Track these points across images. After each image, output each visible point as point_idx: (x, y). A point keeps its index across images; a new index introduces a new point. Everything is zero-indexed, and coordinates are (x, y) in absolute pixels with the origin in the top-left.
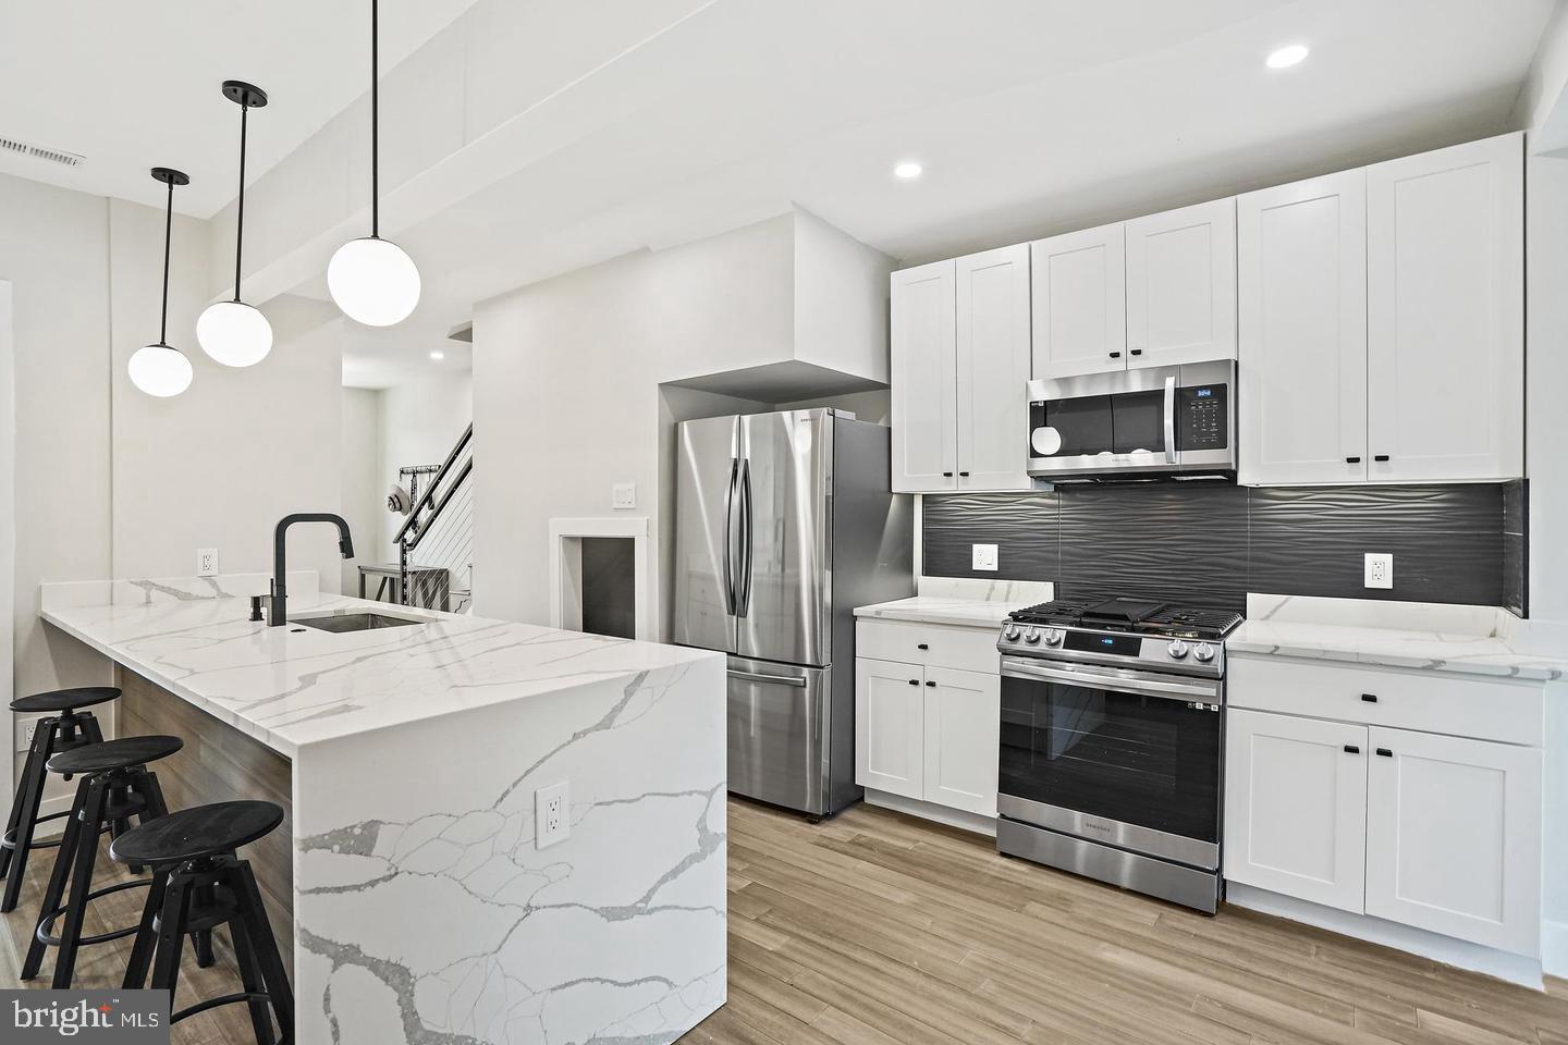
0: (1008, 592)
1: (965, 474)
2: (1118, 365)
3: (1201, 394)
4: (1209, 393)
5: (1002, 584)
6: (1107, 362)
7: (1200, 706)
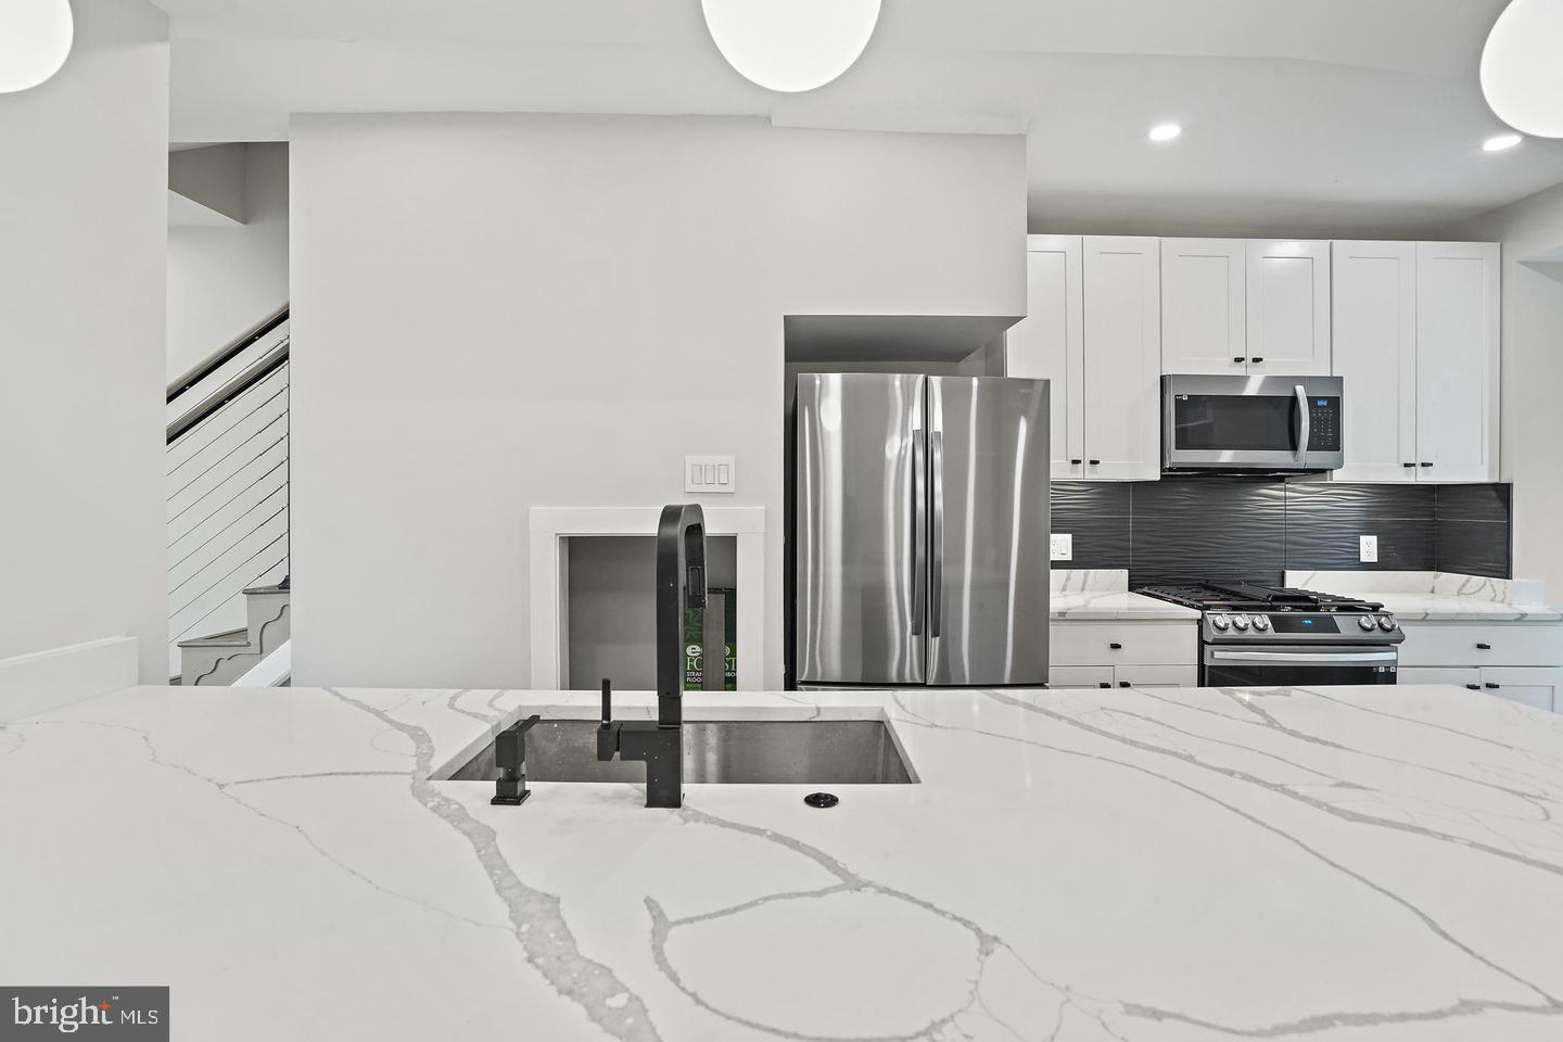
0: (1085, 582)
1: (1094, 462)
2: (1238, 370)
3: (1320, 403)
4: (1325, 403)
5: (1078, 574)
6: (1230, 366)
7: (1382, 670)
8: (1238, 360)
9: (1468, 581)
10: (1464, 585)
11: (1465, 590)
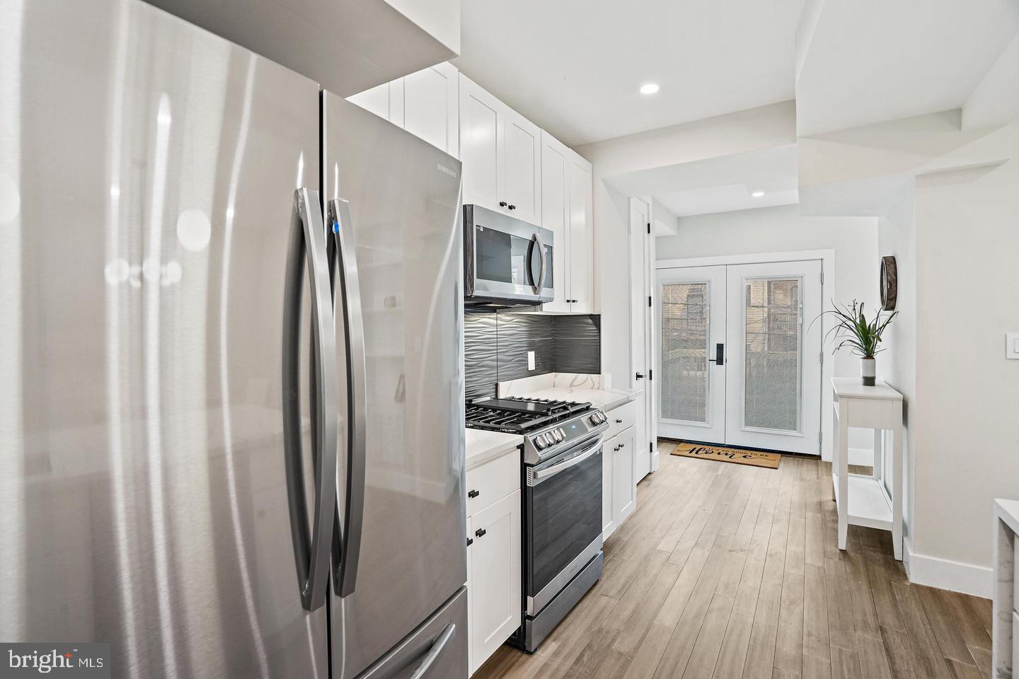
4: (547, 250)
6: (499, 208)
8: (502, 204)
9: (576, 378)
10: (574, 380)
11: (574, 384)
